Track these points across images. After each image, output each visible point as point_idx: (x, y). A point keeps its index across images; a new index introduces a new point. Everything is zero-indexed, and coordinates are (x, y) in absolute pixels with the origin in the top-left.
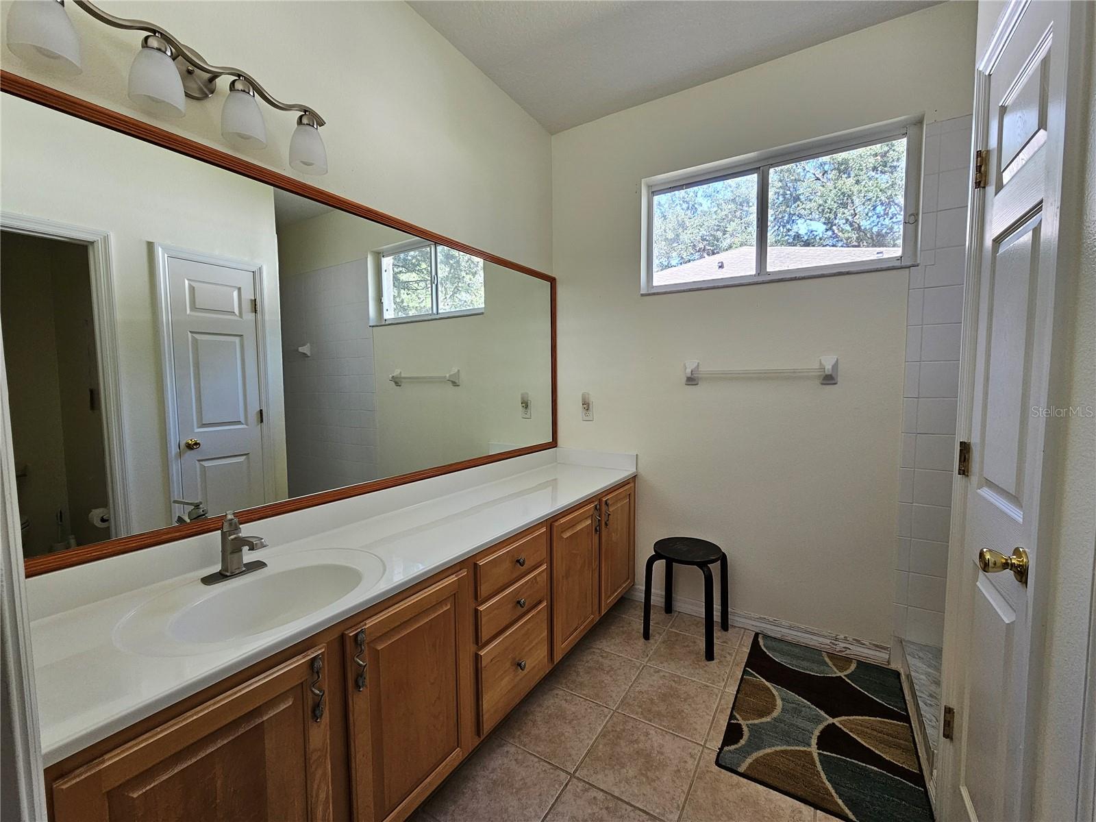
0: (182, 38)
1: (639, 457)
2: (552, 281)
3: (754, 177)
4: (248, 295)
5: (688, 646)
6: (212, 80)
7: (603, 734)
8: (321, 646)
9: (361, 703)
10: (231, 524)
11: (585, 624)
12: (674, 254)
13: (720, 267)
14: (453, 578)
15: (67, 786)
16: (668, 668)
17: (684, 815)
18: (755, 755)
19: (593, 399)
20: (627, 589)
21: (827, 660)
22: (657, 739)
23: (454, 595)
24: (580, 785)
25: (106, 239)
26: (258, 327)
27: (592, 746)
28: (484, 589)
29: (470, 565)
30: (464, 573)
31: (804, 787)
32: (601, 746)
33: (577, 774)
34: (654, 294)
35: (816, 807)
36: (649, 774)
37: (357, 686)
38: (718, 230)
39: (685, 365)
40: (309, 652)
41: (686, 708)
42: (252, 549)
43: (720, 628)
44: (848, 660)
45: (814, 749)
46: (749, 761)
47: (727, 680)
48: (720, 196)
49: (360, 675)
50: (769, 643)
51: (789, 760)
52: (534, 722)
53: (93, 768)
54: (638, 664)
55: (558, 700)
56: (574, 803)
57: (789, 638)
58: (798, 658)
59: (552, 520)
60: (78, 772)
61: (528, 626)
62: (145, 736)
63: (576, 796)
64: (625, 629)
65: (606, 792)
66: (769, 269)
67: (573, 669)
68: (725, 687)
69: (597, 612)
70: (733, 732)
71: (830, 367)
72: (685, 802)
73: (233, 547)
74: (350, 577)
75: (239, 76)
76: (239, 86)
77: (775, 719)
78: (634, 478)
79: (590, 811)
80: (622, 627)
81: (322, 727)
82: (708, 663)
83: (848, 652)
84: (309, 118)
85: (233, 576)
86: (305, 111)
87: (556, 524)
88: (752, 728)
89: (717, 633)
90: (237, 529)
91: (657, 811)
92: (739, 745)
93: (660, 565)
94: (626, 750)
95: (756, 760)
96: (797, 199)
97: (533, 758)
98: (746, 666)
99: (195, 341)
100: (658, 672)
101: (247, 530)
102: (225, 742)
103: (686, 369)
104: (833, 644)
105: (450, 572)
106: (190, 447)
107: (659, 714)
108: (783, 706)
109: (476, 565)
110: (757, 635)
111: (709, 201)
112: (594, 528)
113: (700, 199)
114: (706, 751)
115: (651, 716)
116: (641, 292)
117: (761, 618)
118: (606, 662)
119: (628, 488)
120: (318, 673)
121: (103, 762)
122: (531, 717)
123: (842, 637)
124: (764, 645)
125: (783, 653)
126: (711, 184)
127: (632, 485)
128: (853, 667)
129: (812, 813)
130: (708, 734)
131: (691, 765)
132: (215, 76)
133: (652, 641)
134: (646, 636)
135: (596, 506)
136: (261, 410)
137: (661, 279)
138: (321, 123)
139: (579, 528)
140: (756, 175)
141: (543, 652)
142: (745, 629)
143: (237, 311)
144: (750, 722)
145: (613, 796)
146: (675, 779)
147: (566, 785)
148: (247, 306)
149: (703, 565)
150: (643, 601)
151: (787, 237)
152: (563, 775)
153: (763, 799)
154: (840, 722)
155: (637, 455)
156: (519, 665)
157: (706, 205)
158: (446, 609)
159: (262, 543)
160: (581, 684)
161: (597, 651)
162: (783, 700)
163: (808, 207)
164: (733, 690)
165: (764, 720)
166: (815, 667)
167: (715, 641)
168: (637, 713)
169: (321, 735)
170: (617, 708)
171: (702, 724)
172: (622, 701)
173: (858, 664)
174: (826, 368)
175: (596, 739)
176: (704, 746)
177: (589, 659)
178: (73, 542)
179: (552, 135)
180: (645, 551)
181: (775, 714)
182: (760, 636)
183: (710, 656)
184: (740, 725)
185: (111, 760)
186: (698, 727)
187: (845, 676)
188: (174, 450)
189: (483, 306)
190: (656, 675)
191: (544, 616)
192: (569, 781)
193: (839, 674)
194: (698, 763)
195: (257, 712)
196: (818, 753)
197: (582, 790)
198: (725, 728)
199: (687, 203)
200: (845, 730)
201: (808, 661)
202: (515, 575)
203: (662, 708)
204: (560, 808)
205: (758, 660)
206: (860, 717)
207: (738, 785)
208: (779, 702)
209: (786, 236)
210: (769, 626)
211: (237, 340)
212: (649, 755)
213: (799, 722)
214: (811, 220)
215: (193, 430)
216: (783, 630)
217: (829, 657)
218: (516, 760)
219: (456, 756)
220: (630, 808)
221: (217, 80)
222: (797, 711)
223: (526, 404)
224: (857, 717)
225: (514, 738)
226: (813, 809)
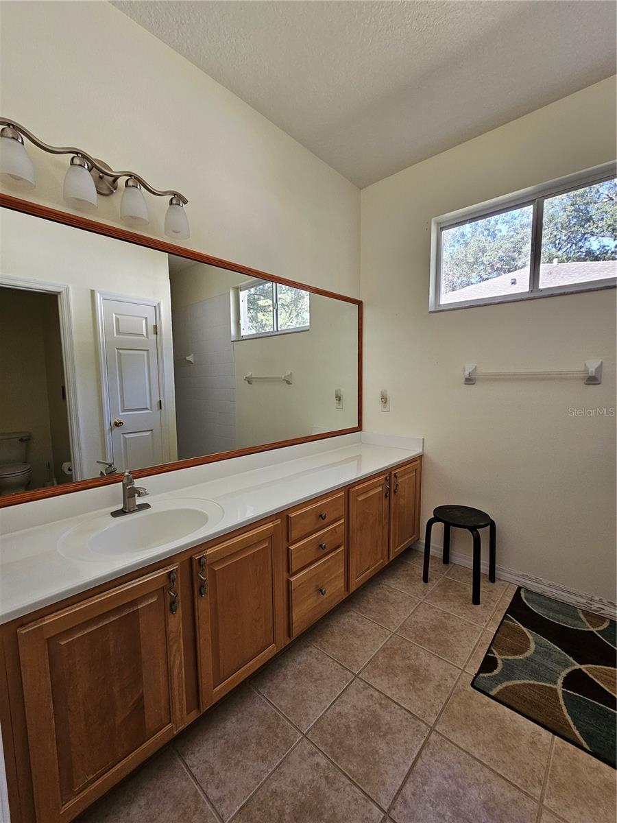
0: (93, 155)
1: (425, 441)
2: (359, 304)
3: (530, 209)
4: (152, 323)
5: (458, 591)
6: (115, 181)
7: (383, 650)
8: (175, 564)
9: (203, 604)
10: (128, 479)
11: (375, 566)
12: (474, 275)
13: (512, 283)
14: (270, 525)
15: (25, 631)
16: (440, 606)
17: (441, 720)
18: (505, 684)
19: (389, 395)
20: (413, 542)
21: (582, 616)
22: (425, 658)
23: (271, 537)
24: (362, 684)
25: (67, 289)
26: (158, 344)
27: (374, 656)
28: (294, 534)
29: (284, 517)
30: (279, 522)
31: (545, 715)
32: (380, 658)
33: (360, 676)
34: (441, 311)
35: (555, 733)
36: (415, 684)
37: (201, 594)
38: (514, 251)
39: (464, 369)
40: (168, 567)
41: (452, 638)
42: (139, 496)
43: (488, 580)
44: (602, 619)
45: (559, 687)
46: (500, 687)
47: (489, 621)
48: (517, 222)
49: (202, 586)
50: (530, 596)
51: (536, 692)
52: (332, 633)
53: (38, 624)
54: (416, 601)
55: (352, 619)
56: (355, 696)
57: (548, 594)
58: (555, 611)
59: (349, 487)
60: (30, 624)
61: (330, 563)
62: (67, 609)
63: (359, 692)
64: (409, 572)
65: (381, 692)
66: (541, 287)
67: (365, 598)
68: (486, 627)
69: (386, 557)
70: (489, 664)
71: (593, 370)
72: (442, 710)
73: (130, 493)
74: (201, 518)
75: (131, 176)
76: (131, 183)
77: (527, 658)
78: (420, 457)
79: (367, 704)
80: (407, 571)
81: (177, 618)
82: (474, 606)
83: (602, 612)
84: (178, 199)
85: (130, 512)
86: (175, 195)
87: (353, 490)
88: (506, 662)
89: (484, 584)
90: (132, 482)
91: (419, 712)
92: (493, 674)
93: (438, 527)
94: (400, 663)
95: (506, 688)
96: (589, 219)
97: (329, 659)
98: (506, 612)
99: (119, 355)
100: (432, 608)
101: (138, 483)
102: (115, 619)
103: (465, 371)
104: (588, 603)
105: (268, 520)
106: (117, 425)
107: (429, 640)
108: (536, 648)
109: (288, 516)
110: (519, 588)
111: (507, 226)
112: (384, 494)
113: (499, 226)
114: (464, 674)
115: (422, 641)
116: (430, 310)
117: (523, 575)
118: (392, 596)
119: (415, 465)
120: (173, 581)
121: (44, 621)
122: (330, 629)
123: (598, 599)
124: (525, 598)
125: (540, 605)
126: (509, 213)
127: (419, 462)
128: (606, 625)
129: (550, 738)
130: (468, 661)
131: (450, 683)
132: (116, 178)
133: (429, 584)
134: (426, 579)
135: (386, 477)
136: (160, 401)
137: (447, 298)
138: (185, 202)
139: (372, 493)
140: (532, 206)
141: (340, 583)
142: (510, 583)
143: (145, 335)
144: (506, 657)
145: (386, 696)
146: (436, 691)
147: (351, 682)
148: (151, 330)
149: (473, 529)
150: (424, 551)
151: (580, 253)
152: (350, 675)
153: (509, 719)
154: (586, 668)
155: (423, 439)
156: (321, 591)
157: (504, 229)
158: (264, 546)
159: (145, 492)
160: (370, 610)
161: (386, 587)
162: (536, 643)
163: (600, 225)
164: (493, 630)
165: (517, 657)
166: (570, 620)
167: (481, 589)
168: (411, 638)
169: (176, 622)
170: (397, 632)
171: (463, 653)
172: (400, 627)
173: (610, 623)
174: (590, 370)
175: (378, 652)
176: (463, 671)
177: (377, 592)
178: (55, 482)
179: (361, 189)
180: (428, 514)
181: (528, 654)
182: (523, 590)
183: (476, 600)
184: (496, 658)
185: (48, 620)
186: (460, 655)
187: (597, 631)
188: (107, 427)
189: (308, 324)
190: (431, 610)
191: (342, 557)
192: (354, 680)
193: (591, 629)
194: (457, 683)
195: (134, 602)
196: (563, 691)
197: (362, 688)
198: (482, 659)
199: (488, 230)
200: (590, 675)
201: (564, 615)
202: (317, 526)
203: (432, 636)
204: (345, 698)
205: (518, 608)
206: (606, 667)
207: (488, 705)
208: (533, 646)
209: (578, 252)
210: (529, 582)
211: (145, 353)
212: (417, 670)
213: (549, 664)
214: (602, 236)
215: (118, 414)
216: (543, 587)
217: (584, 614)
218: (316, 658)
219: (271, 650)
220: (397, 707)
221: (118, 180)
222: (548, 654)
223: (339, 398)
224: (603, 667)
225: (316, 642)
226: (551, 734)
